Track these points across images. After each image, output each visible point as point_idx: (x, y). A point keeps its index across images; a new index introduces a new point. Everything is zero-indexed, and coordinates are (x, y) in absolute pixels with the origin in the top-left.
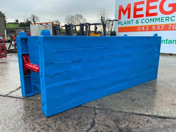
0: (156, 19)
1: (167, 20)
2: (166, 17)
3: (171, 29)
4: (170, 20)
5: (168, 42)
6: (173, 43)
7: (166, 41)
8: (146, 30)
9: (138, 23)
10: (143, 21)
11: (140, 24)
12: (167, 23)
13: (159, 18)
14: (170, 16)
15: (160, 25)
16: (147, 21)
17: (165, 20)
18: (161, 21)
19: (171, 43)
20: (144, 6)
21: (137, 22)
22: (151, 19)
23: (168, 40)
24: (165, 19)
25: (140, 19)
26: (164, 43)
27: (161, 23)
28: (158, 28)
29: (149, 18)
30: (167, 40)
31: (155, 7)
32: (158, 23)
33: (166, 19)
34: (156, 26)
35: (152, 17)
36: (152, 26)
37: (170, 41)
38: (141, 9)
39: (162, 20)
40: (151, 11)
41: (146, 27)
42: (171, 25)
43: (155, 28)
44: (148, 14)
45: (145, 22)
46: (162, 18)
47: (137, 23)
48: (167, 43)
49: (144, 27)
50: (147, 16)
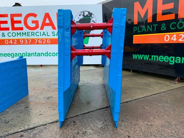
0: (23, 33)
1: (33, 35)
2: (32, 32)
3: (38, 43)
4: (35, 35)
5: (37, 54)
6: (41, 56)
7: (35, 54)
8: (15, 43)
9: (4, 36)
10: (10, 35)
11: (7, 37)
12: (33, 37)
13: (25, 33)
14: (35, 31)
15: (27, 39)
16: (14, 34)
17: (31, 35)
18: (28, 36)
20: (8, 19)
21: (3, 35)
22: (17, 33)
23: (37, 53)
24: (30, 33)
25: (6, 32)
26: (34, 56)
27: (27, 37)
28: (26, 42)
29: (16, 31)
30: (36, 53)
31: (20, 22)
32: (24, 37)
33: (32, 34)
34: (24, 40)
35: (19, 31)
36: (20, 39)
38: (6, 22)
39: (28, 34)
40: (16, 25)
41: (13, 40)
42: (37, 40)
43: (23, 41)
44: (14, 28)
45: (12, 35)
46: (28, 33)
47: (3, 36)
48: (36, 56)
49: (11, 40)
50: (13, 29)
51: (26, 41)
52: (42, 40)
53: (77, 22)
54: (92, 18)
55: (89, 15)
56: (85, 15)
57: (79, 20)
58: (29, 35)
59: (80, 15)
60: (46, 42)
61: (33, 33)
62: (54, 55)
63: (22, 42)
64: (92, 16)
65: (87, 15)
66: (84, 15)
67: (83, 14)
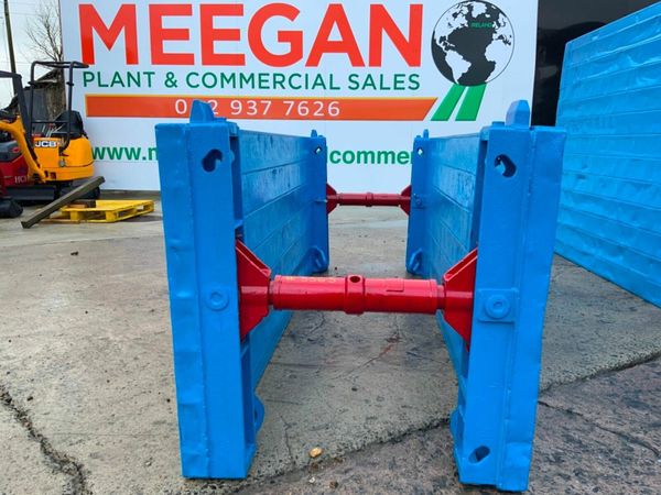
0: (242, 75)
1: (278, 85)
2: (275, 75)
4: (286, 84)
9: (174, 84)
10: (194, 80)
11: (182, 90)
12: (278, 93)
13: (252, 75)
14: (287, 71)
15: (258, 100)
16: (210, 80)
17: (271, 84)
18: (260, 87)
20: (193, 23)
21: (169, 79)
22: (223, 75)
24: (270, 78)
25: (180, 71)
27: (258, 93)
28: (253, 111)
29: (217, 70)
31: (233, 35)
32: (248, 91)
33: (275, 82)
34: (244, 101)
35: (228, 70)
38: (183, 35)
39: (260, 81)
40: (221, 47)
42: (292, 103)
43: (240, 108)
44: (210, 58)
45: (201, 84)
46: (260, 75)
47: (169, 83)
50: (206, 62)
51: (252, 104)
52: (311, 103)
53: (442, 39)
54: (499, 25)
55: (488, 16)
56: (475, 15)
57: (450, 31)
58: (263, 84)
59: (455, 15)
60: (325, 110)
61: (279, 79)
62: (349, 157)
63: (237, 111)
64: (500, 21)
65: (481, 16)
66: (468, 17)
67: (466, 11)
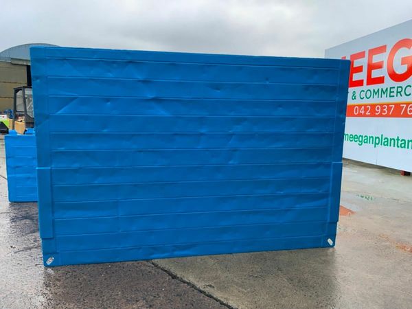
0: (382, 90)
1: (399, 94)
2: (398, 87)
3: (406, 115)
4: (403, 93)
5: (400, 143)
6: (408, 148)
7: (396, 141)
8: (367, 114)
9: (355, 98)
11: (358, 101)
12: (398, 99)
13: (387, 89)
14: (403, 84)
15: (388, 105)
16: (368, 94)
17: (395, 94)
18: (390, 96)
19: (404, 147)
20: (365, 62)
21: (354, 95)
22: (374, 91)
23: (400, 139)
24: (395, 90)
25: (358, 90)
26: (394, 146)
27: (388, 100)
28: (385, 112)
29: (372, 87)
30: (398, 139)
32: (385, 100)
33: (397, 92)
34: (381, 105)
35: (376, 87)
36: (376, 105)
37: (403, 142)
38: (360, 69)
39: (391, 92)
40: (374, 74)
41: (366, 107)
42: (405, 106)
43: (380, 110)
45: (365, 96)
46: (391, 88)
47: (353, 98)
48: (398, 147)
49: (363, 107)
50: (368, 83)
51: (385, 108)
58: (391, 94)
61: (400, 90)
63: (377, 112)
